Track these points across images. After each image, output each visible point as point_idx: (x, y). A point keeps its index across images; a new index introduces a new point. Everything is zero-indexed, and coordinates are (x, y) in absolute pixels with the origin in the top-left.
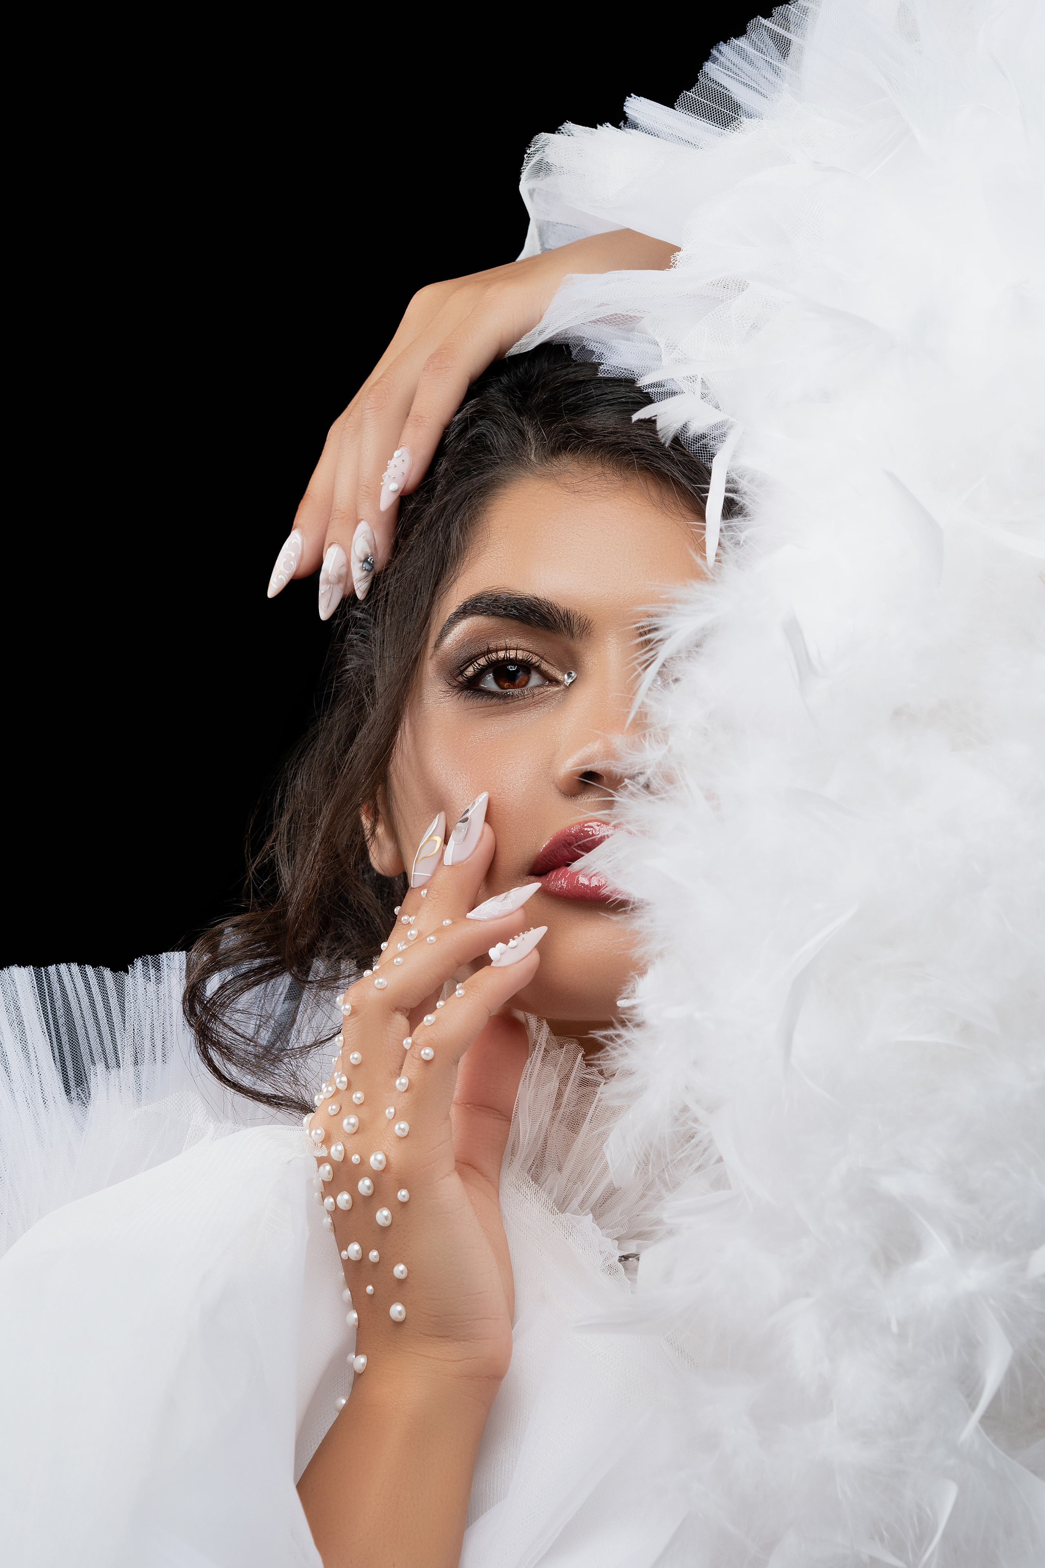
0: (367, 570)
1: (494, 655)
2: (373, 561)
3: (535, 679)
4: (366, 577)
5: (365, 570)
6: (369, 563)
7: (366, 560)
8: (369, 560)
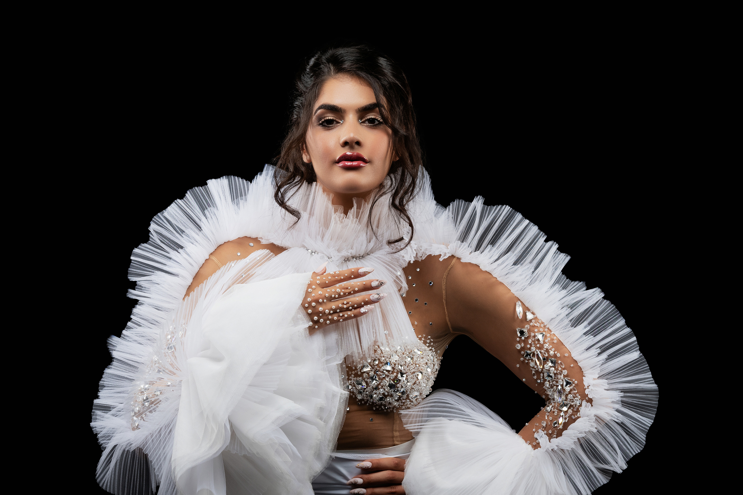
1: (325, 118)
3: (335, 123)
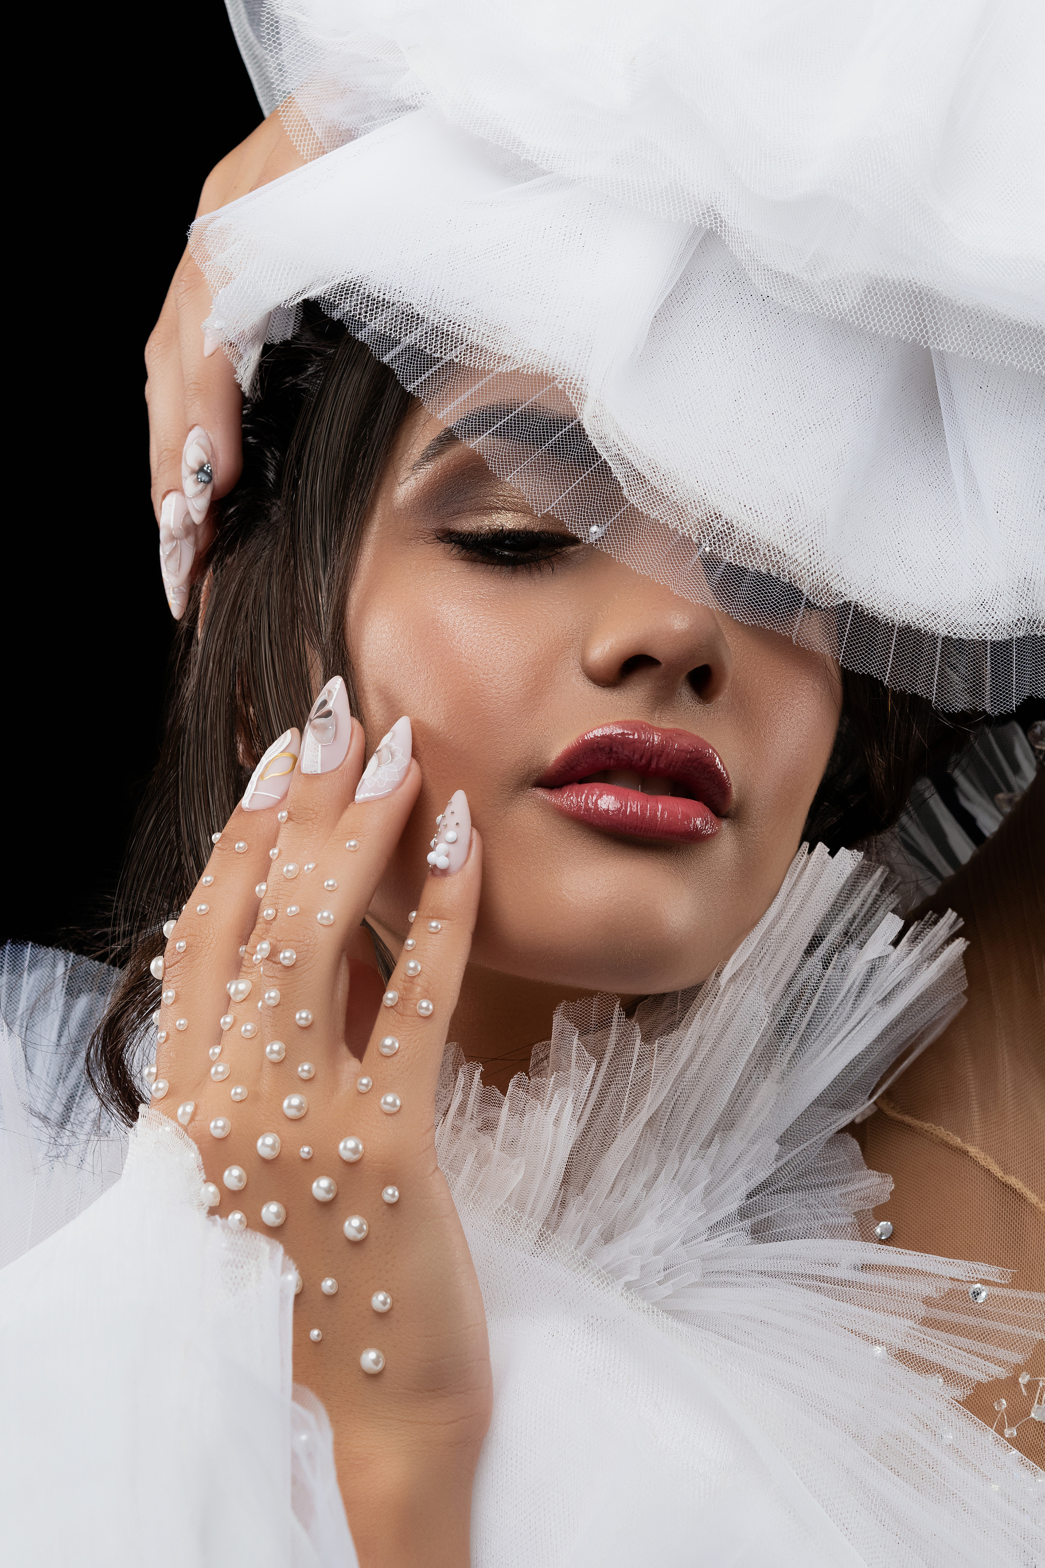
0: (204, 482)
2: (211, 470)
4: (202, 491)
5: (201, 481)
6: (206, 473)
7: (201, 470)
8: (205, 468)
